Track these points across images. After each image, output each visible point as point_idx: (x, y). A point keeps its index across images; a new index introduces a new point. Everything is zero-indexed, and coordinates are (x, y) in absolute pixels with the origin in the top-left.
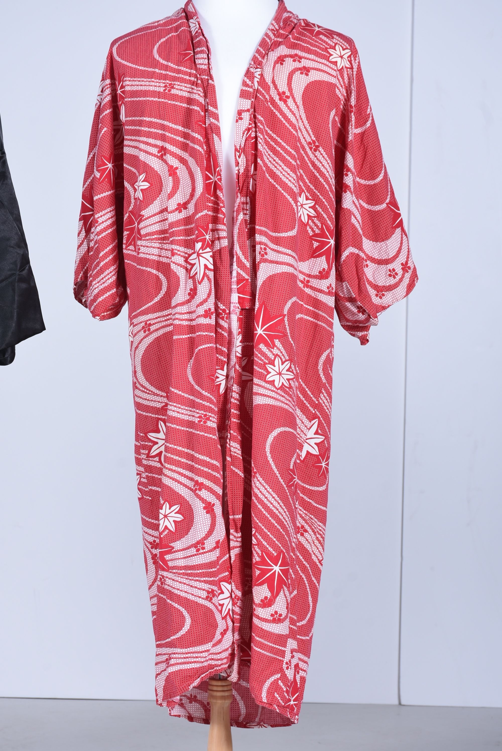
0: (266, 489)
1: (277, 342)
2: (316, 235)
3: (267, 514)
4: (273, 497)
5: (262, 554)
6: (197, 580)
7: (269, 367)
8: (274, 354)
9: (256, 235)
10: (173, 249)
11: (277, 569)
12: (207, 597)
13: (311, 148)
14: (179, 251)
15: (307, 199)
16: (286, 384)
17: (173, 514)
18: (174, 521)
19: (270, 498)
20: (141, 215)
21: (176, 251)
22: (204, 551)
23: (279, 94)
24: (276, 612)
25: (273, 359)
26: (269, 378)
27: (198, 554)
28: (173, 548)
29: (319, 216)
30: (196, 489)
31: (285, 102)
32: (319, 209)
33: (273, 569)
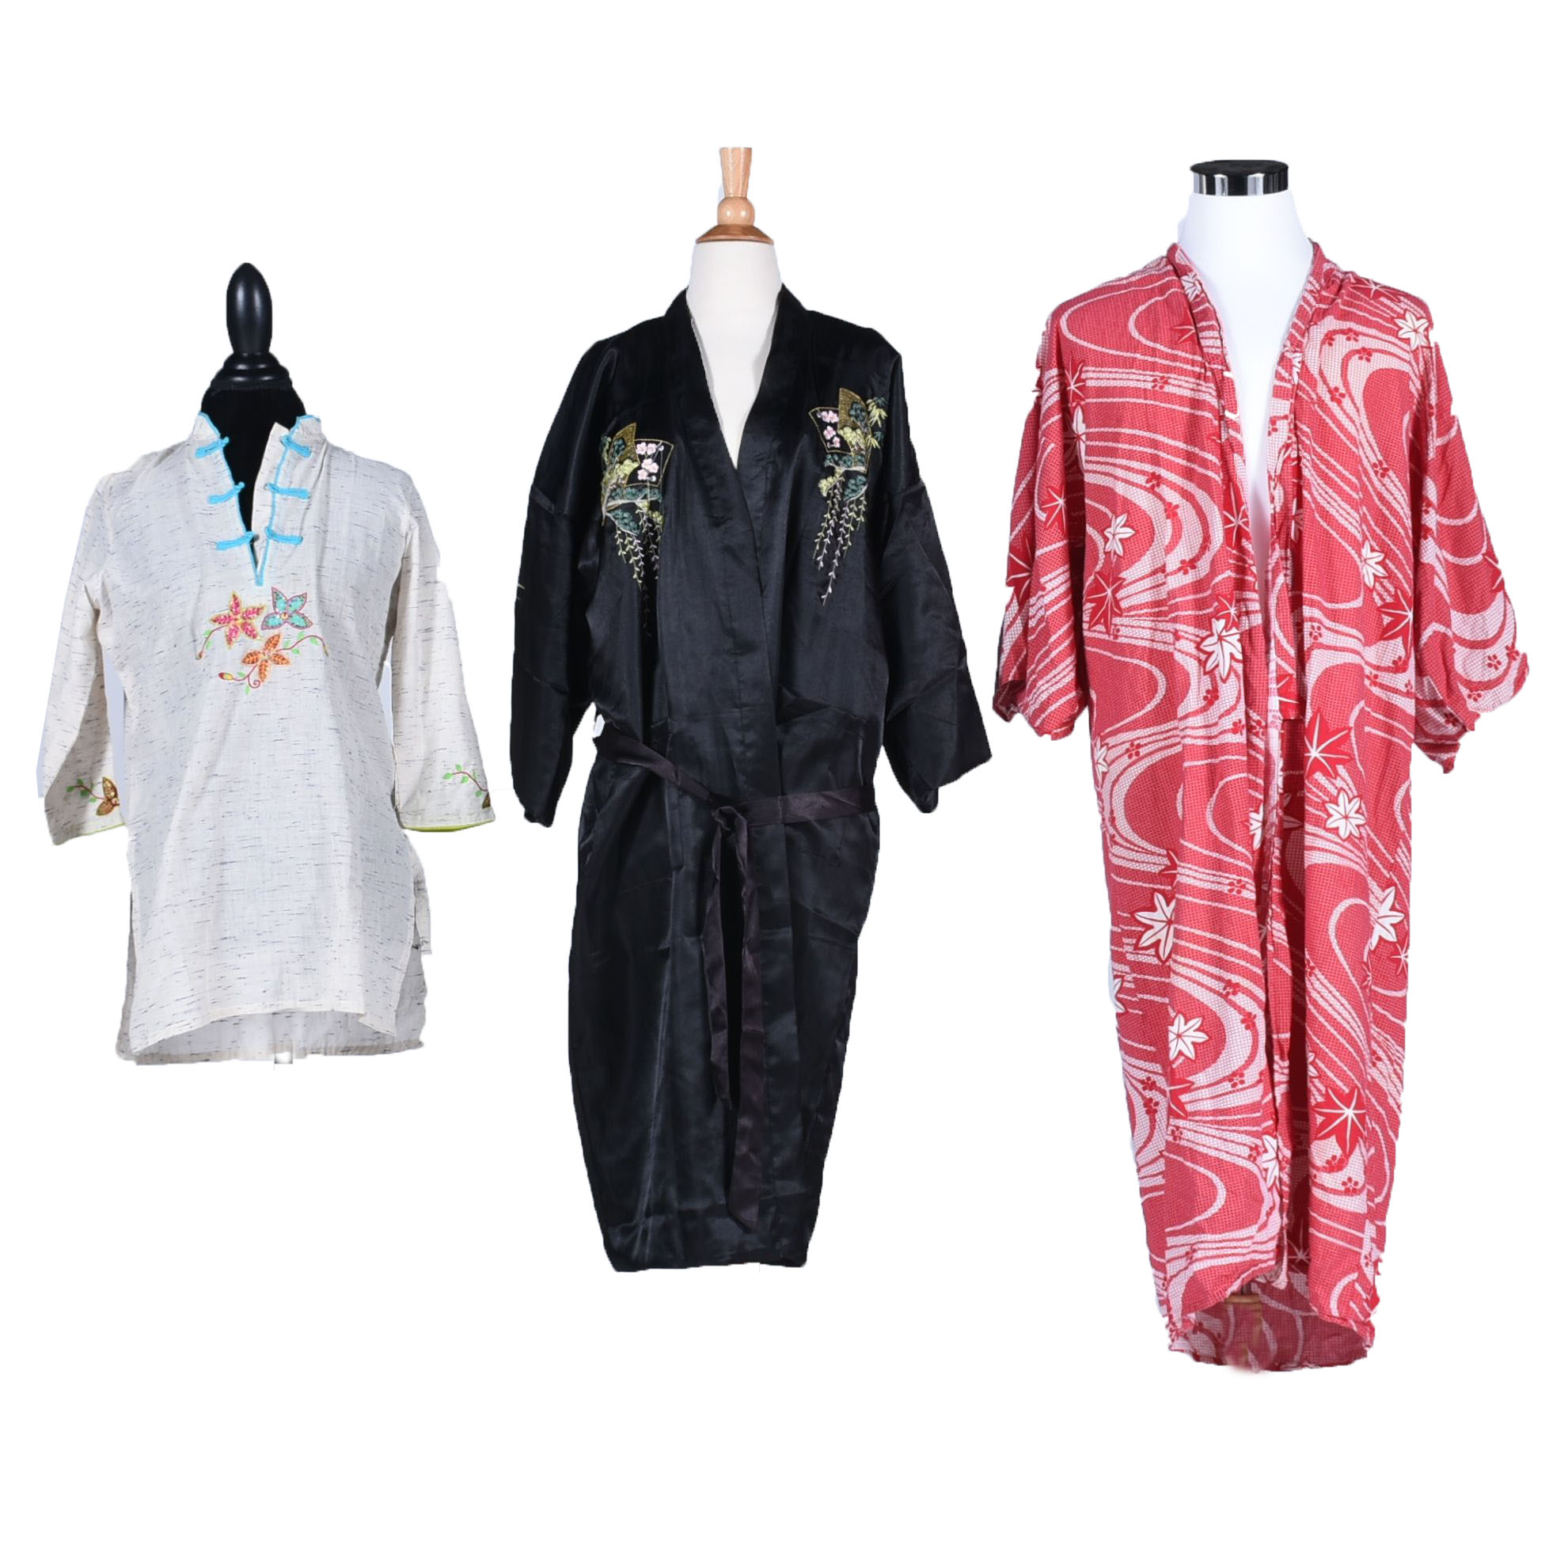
0: (1330, 992)
1: (1341, 769)
2: (1387, 605)
3: (1332, 1030)
4: (1342, 1005)
5: (1327, 1091)
6: (1235, 1131)
7: (1330, 807)
8: (1336, 788)
9: (1304, 607)
10: (1177, 631)
11: (1349, 1113)
12: (1250, 1156)
13: (1376, 473)
14: (1186, 632)
15: (1373, 550)
16: (1356, 834)
17: (1191, 1032)
18: (1194, 1044)
19: (1338, 1006)
20: (1120, 579)
21: (1183, 634)
22: (1244, 1086)
23: (1330, 391)
24: (1350, 1179)
25: (1335, 794)
26: (1331, 824)
27: (1234, 1091)
28: (1193, 1083)
29: (1390, 576)
30: (1228, 993)
31: (1339, 403)
32: (1391, 565)
33: (1342, 1114)
